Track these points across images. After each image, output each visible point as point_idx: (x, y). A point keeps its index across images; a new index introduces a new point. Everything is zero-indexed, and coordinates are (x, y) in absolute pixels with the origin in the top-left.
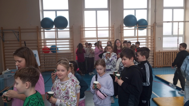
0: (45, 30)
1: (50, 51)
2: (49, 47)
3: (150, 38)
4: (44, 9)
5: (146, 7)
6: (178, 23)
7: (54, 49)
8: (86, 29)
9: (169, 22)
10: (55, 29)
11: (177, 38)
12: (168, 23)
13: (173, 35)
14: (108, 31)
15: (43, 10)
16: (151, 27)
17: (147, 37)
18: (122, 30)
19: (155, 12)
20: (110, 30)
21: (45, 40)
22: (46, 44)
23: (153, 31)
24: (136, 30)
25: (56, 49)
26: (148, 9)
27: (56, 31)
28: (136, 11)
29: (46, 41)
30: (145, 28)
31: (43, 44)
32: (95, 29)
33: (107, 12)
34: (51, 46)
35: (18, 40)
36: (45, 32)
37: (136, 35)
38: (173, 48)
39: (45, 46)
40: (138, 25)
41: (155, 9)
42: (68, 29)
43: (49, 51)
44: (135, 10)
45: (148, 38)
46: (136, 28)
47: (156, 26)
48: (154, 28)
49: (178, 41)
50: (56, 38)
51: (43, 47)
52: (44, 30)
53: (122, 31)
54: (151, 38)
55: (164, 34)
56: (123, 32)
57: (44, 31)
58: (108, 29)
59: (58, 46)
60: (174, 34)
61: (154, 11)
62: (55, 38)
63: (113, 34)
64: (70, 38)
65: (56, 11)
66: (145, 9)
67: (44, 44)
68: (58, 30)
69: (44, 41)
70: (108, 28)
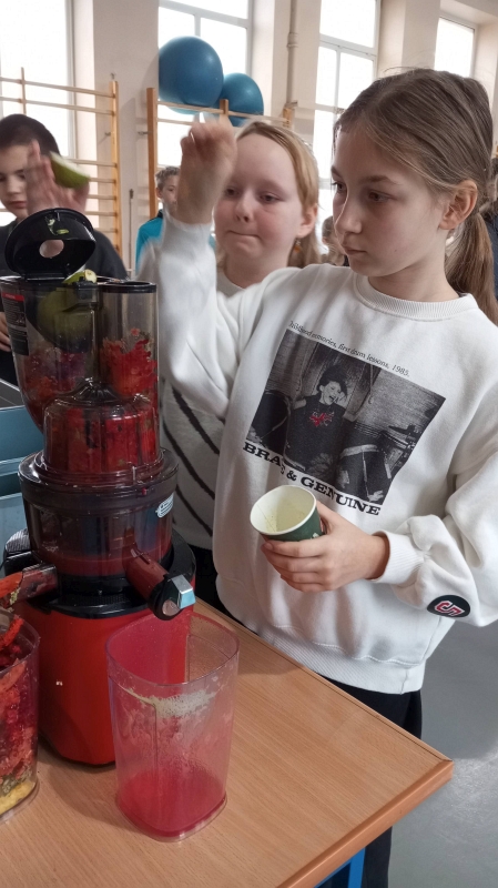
5: (244, 15)
14: (65, 111)
18: (153, 122)
19: (291, 46)
20: (88, 110)
26: (251, 26)
28: (203, 21)
41: (291, 33)
44: (198, 14)
58: (65, 102)
61: (286, 43)
63: (106, 137)
66: (239, 22)
70: (65, 93)
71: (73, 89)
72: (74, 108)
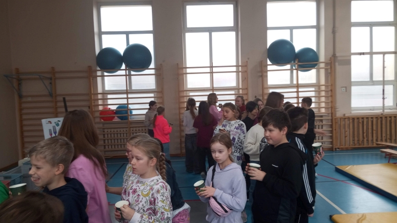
0: (106, 74)
1: (116, 118)
2: (114, 108)
3: (323, 88)
4: (103, 30)
5: (315, 24)
6: (384, 56)
7: (124, 112)
8: (188, 71)
9: (363, 54)
10: (125, 71)
11: (381, 87)
12: (362, 56)
13: (373, 82)
14: (235, 73)
15: (101, 33)
16: (326, 64)
17: (317, 86)
18: (265, 72)
19: (334, 32)
20: (240, 72)
21: (105, 93)
22: (107, 102)
23: (330, 73)
24: (295, 72)
25: (127, 112)
26: (318, 27)
27: (127, 75)
28: (294, 31)
29: (107, 96)
30: (313, 66)
31: (100, 102)
32: (208, 70)
33: (233, 34)
34: (117, 106)
35: (51, 95)
36: (106, 78)
37: (295, 82)
38: (373, 109)
39: (106, 106)
40: (299, 62)
41: (334, 27)
42: (153, 72)
43: (114, 117)
44: (291, 29)
45: (319, 88)
46: (294, 68)
47: (337, 64)
48: (331, 68)
49: (383, 94)
50: (128, 89)
51: (101, 108)
52: (103, 73)
53: (265, 74)
54: (325, 88)
55: (353, 80)
56: (267, 76)
57: (103, 76)
58: (235, 70)
59: (131, 107)
60: (374, 79)
61: (331, 31)
62: (126, 89)
63: (245, 79)
64: (156, 90)
65: (127, 33)
66: (312, 27)
67: (103, 102)
68: (132, 73)
69: (103, 96)
70: (235, 68)
71: (237, 66)
72: (237, 72)
